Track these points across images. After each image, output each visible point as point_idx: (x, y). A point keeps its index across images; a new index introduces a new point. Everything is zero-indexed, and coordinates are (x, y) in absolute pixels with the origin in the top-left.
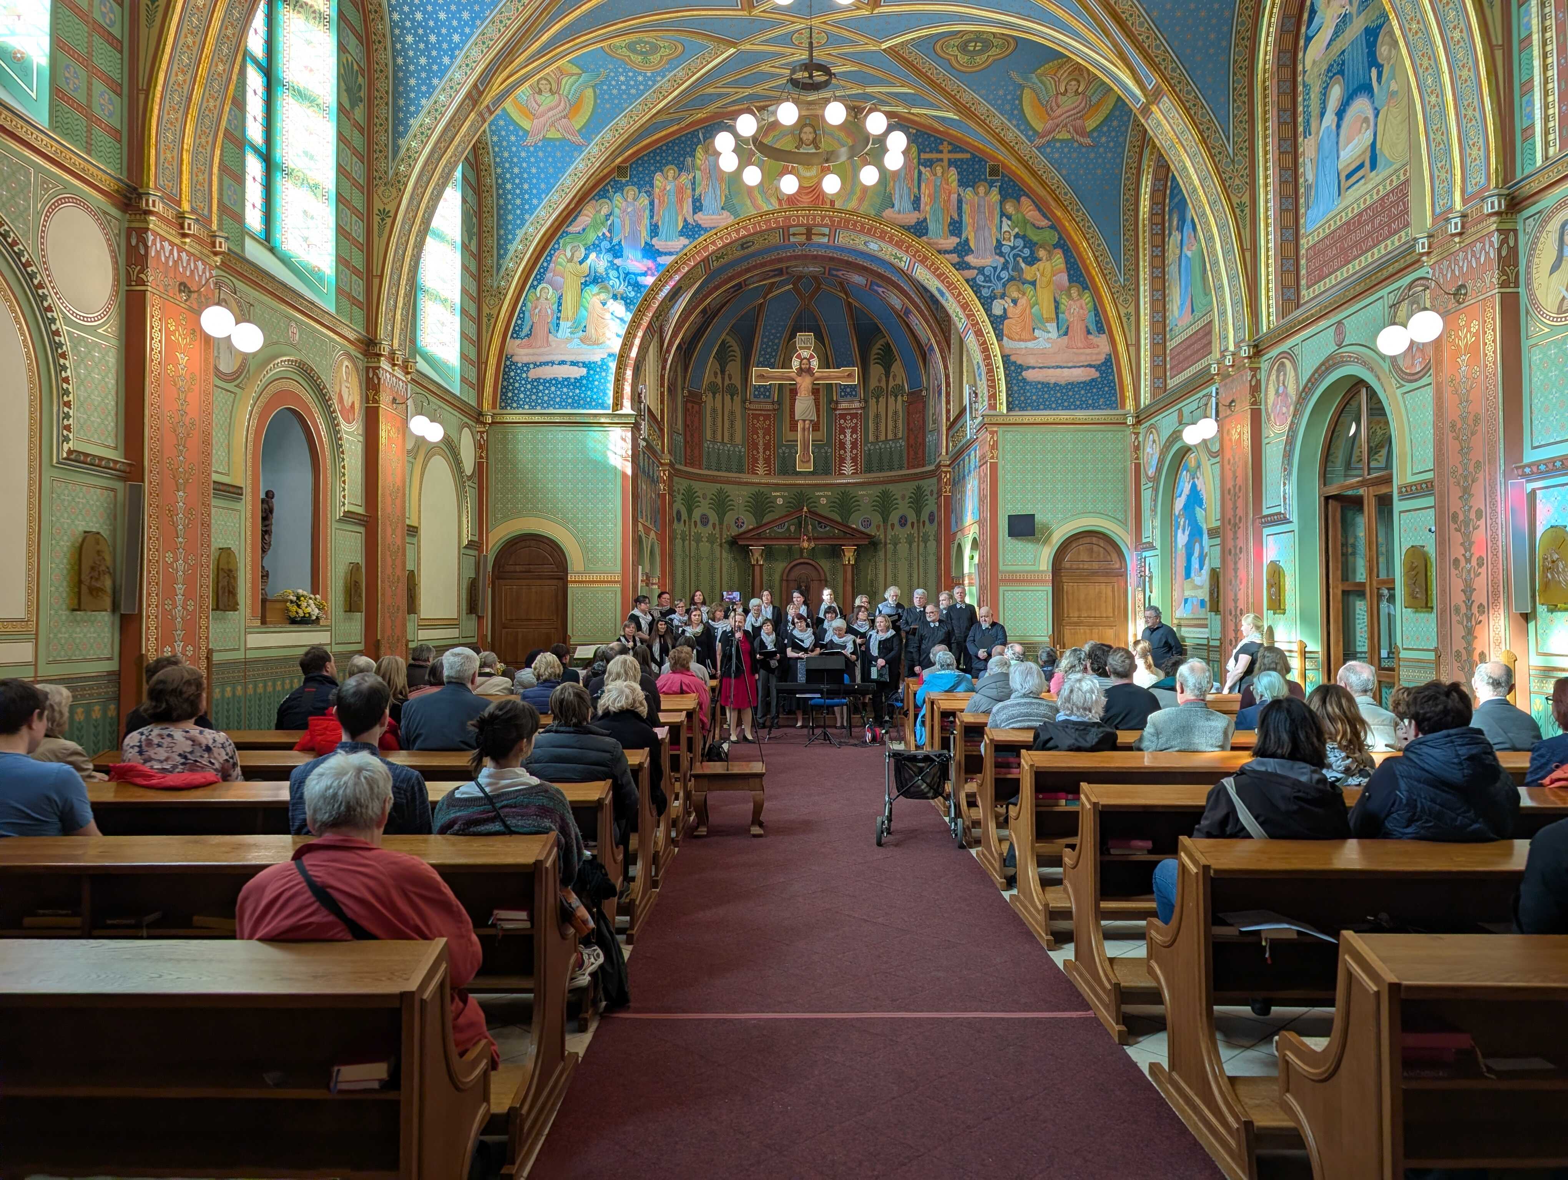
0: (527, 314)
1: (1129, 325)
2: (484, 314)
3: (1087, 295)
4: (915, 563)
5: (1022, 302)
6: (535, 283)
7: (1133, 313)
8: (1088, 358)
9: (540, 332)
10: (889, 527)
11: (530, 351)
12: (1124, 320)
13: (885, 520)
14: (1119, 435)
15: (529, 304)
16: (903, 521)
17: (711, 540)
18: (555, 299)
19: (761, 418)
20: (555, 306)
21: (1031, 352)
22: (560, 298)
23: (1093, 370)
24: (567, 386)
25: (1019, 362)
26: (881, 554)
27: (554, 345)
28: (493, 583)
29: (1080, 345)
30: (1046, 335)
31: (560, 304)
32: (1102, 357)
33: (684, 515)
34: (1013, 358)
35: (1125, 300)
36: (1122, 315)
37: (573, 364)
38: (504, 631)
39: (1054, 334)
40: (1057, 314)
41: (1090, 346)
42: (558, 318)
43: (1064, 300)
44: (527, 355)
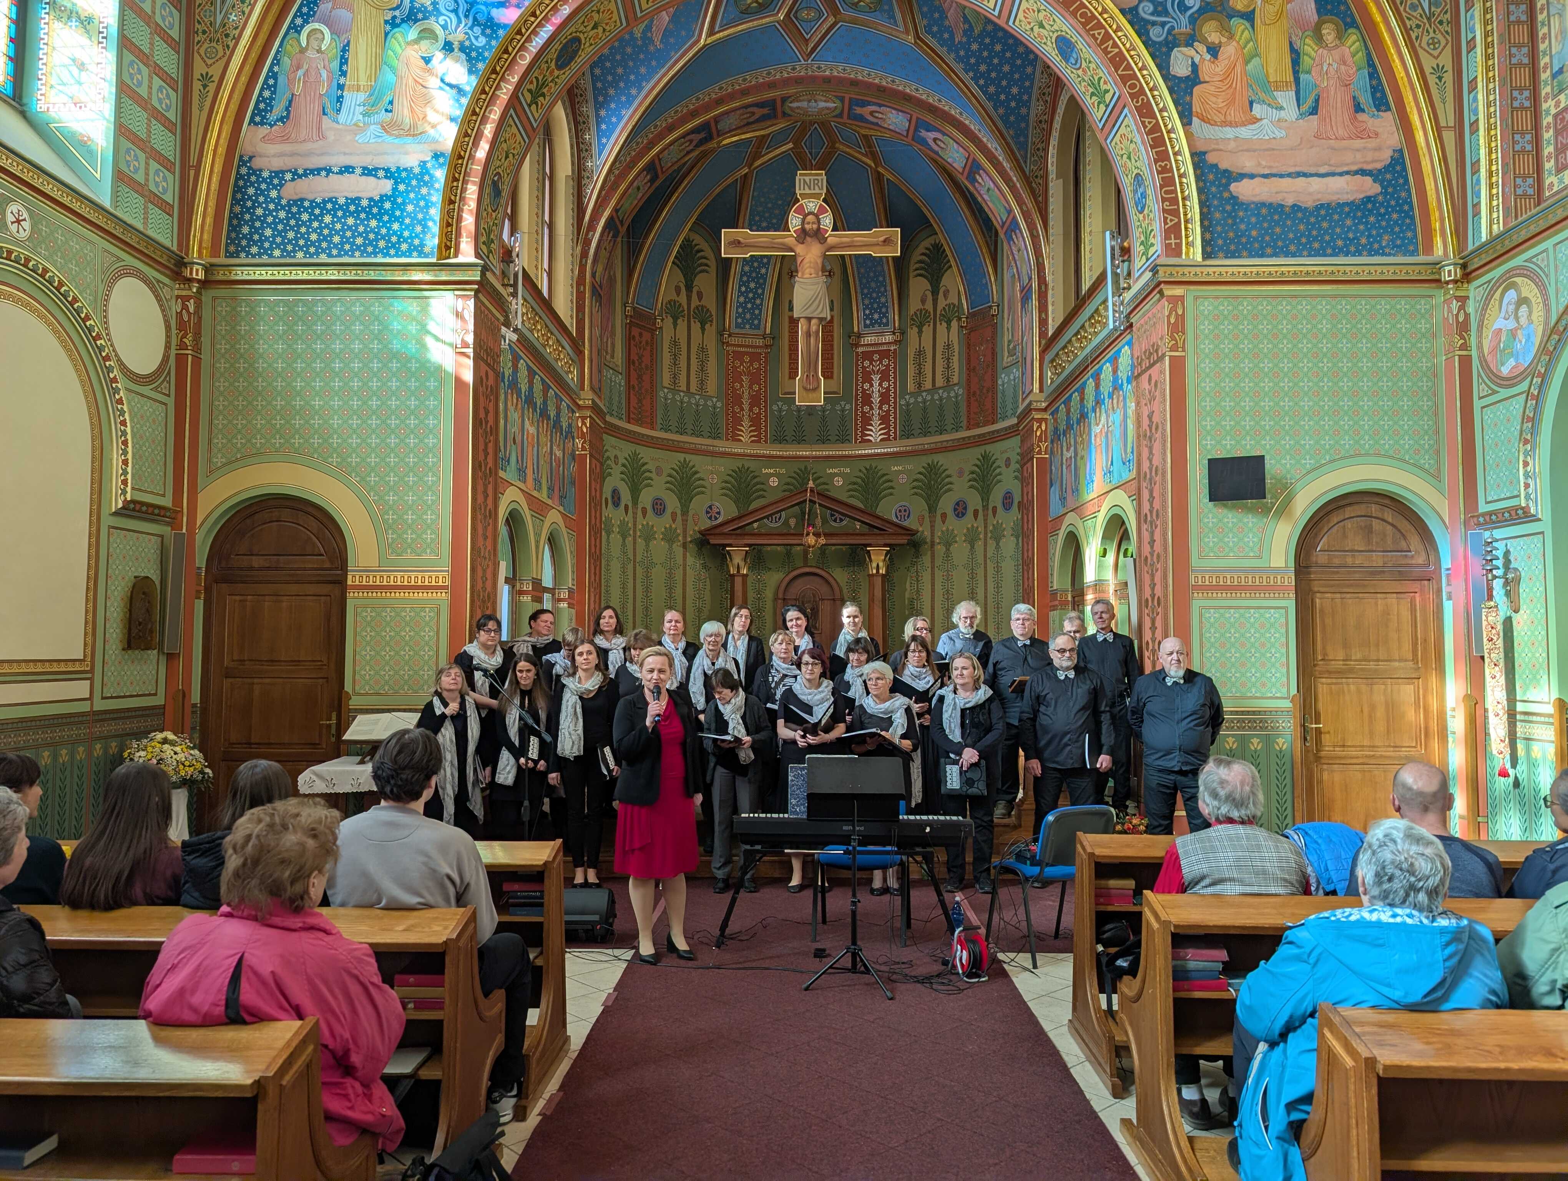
0: (281, 79)
1: (1442, 90)
2: (197, 75)
3: (1353, 39)
4: (980, 572)
5: (1229, 51)
6: (299, 21)
7: (1449, 67)
8: (1359, 156)
9: (306, 111)
10: (938, 518)
11: (287, 148)
12: (1432, 80)
13: (932, 509)
14: (1422, 305)
15: (286, 61)
16: (960, 509)
17: (669, 537)
18: (336, 52)
19: (747, 359)
20: (335, 65)
21: (1248, 147)
22: (344, 50)
23: (1369, 180)
24: (356, 214)
25: (1223, 166)
26: (926, 559)
27: (331, 136)
28: (208, 589)
29: (1341, 132)
30: (1275, 114)
31: (344, 61)
32: (1386, 156)
33: (626, 496)
34: (1211, 158)
35: (1433, 43)
36: (1428, 70)
37: (368, 172)
38: (227, 683)
39: (1290, 112)
40: (1296, 73)
41: (1363, 134)
42: (341, 87)
43: (1309, 48)
44: (281, 155)
